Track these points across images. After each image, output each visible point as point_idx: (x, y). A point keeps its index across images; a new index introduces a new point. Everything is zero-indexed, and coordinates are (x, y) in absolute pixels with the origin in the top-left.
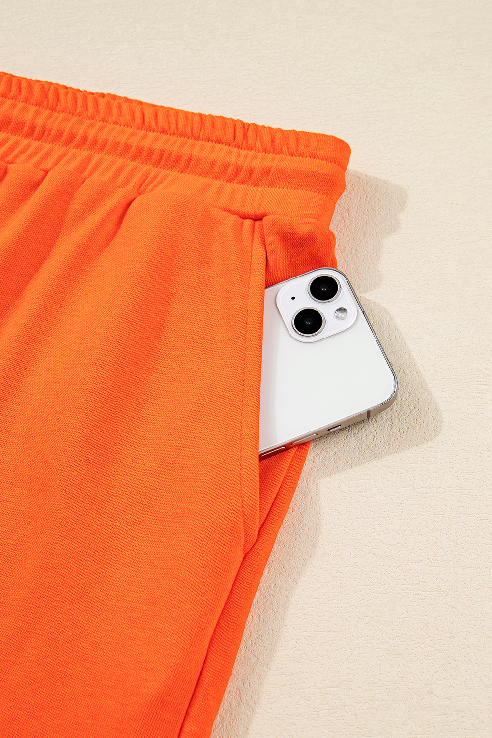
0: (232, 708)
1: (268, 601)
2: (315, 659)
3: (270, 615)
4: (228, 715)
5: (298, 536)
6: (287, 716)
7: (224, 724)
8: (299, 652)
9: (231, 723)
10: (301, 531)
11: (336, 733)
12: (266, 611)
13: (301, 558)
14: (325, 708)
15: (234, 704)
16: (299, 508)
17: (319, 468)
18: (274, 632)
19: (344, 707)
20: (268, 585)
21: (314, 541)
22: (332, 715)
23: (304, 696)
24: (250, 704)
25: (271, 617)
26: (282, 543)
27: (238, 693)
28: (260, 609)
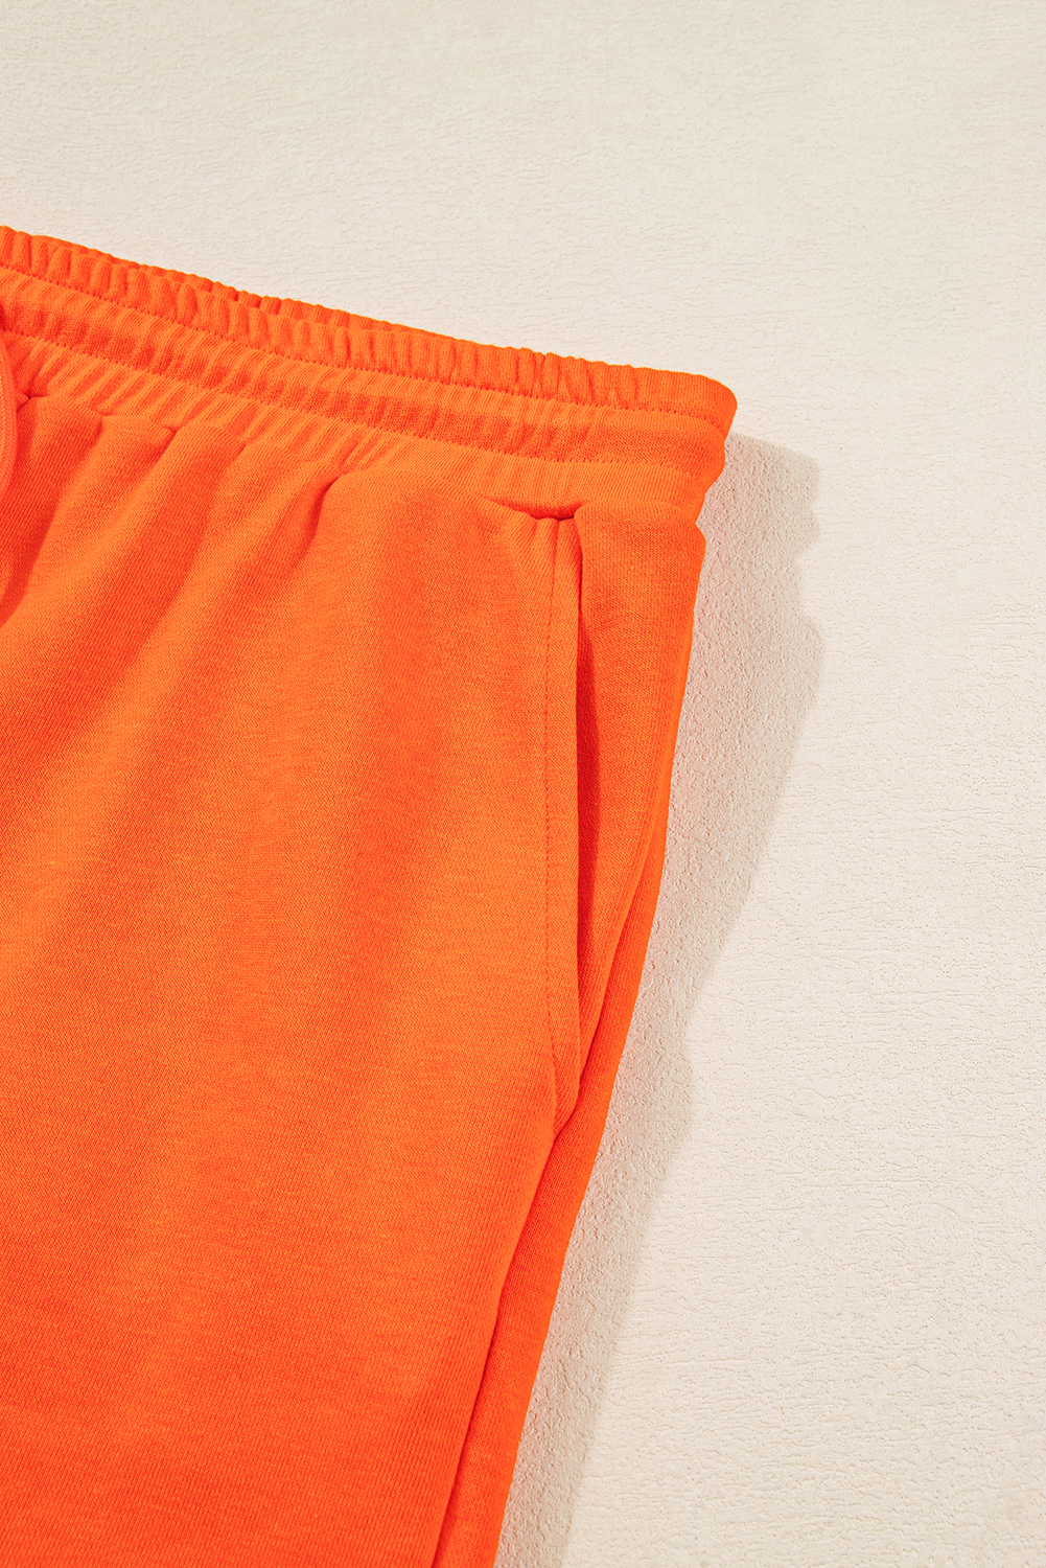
0: (551, 1397)
1: (612, 1203)
2: (702, 1307)
3: (617, 1228)
4: (545, 1410)
5: (658, 1084)
6: (654, 1411)
7: (539, 1428)
8: (672, 1294)
9: (551, 1425)
10: (663, 1073)
11: (747, 1441)
12: (608, 1220)
13: (667, 1124)
14: (725, 1397)
15: (555, 1389)
16: (657, 1033)
17: (691, 958)
18: (624, 1258)
19: (759, 1395)
20: (612, 1173)
21: (689, 1093)
22: (737, 1410)
23: (684, 1374)
24: (583, 1390)
25: (619, 1231)
26: (631, 1098)
27: (561, 1370)
28: (598, 1217)
